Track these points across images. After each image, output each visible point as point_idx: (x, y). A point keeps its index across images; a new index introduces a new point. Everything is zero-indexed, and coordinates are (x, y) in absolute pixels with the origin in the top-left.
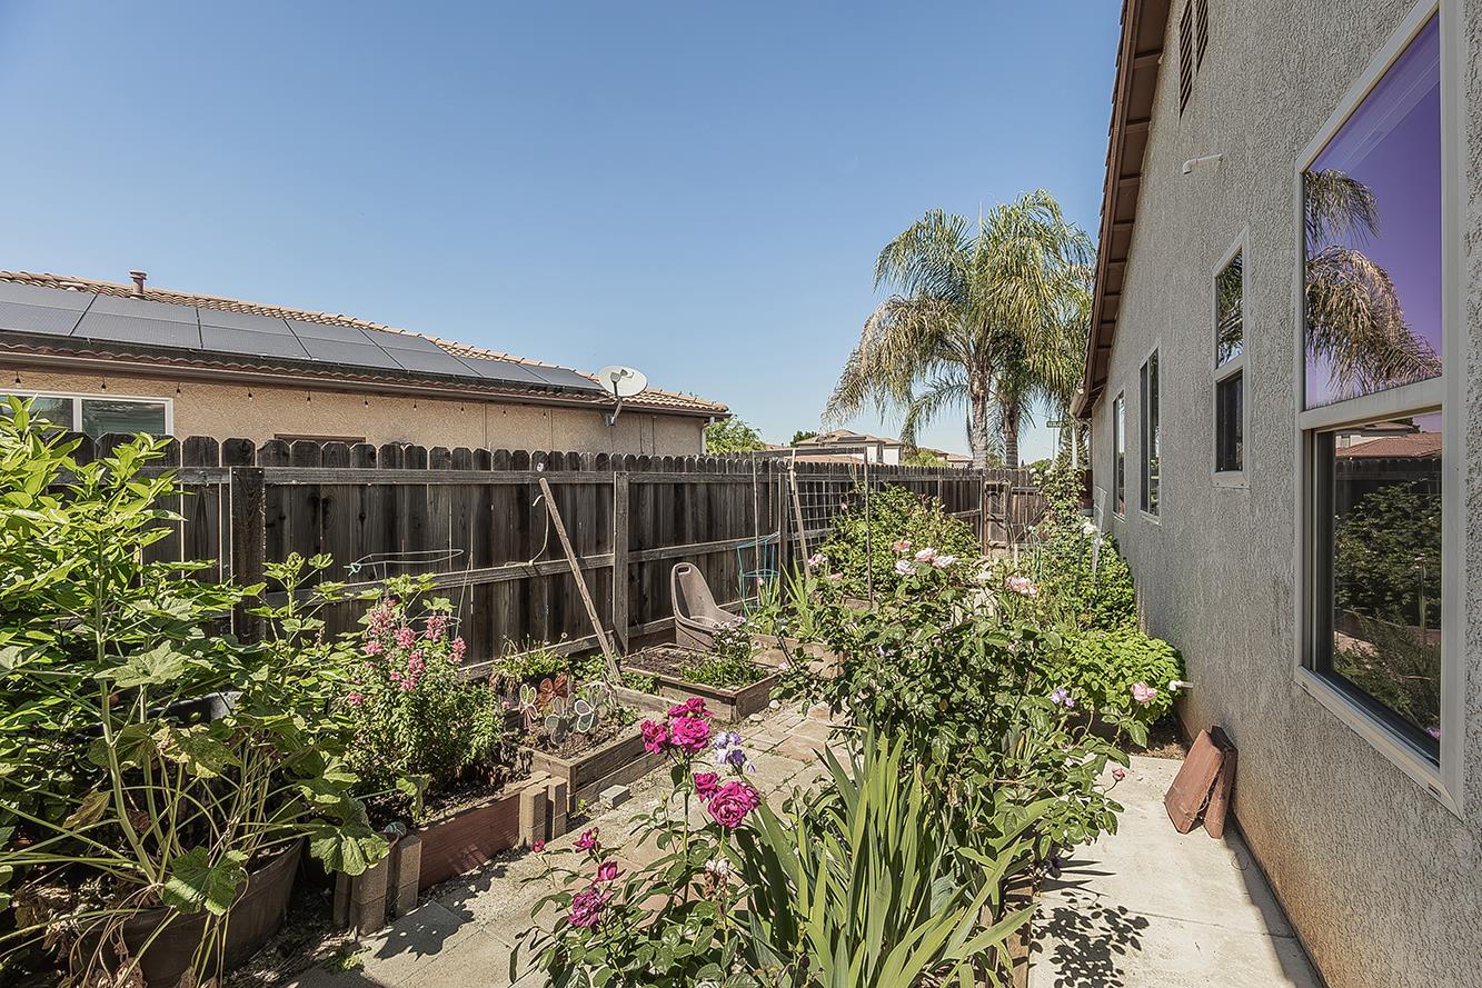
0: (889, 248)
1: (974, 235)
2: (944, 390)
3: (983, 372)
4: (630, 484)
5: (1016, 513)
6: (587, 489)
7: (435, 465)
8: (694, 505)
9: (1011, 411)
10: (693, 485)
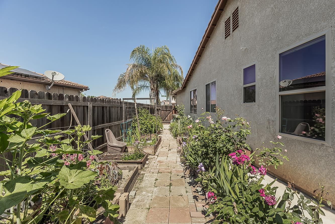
0: (134, 51)
1: (152, 53)
2: (143, 87)
3: (154, 83)
4: (92, 106)
5: (162, 115)
6: (81, 107)
7: (32, 97)
8: (106, 113)
9: (157, 93)
10: (106, 107)
